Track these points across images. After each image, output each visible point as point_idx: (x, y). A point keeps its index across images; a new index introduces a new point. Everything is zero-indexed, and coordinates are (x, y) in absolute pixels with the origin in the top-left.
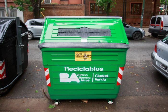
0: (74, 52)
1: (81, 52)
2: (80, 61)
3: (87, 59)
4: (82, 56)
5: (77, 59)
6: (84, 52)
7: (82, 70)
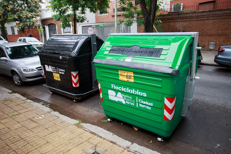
0: (117, 70)
1: (124, 71)
2: (123, 80)
3: (130, 80)
4: (125, 76)
5: (121, 78)
6: (127, 72)
7: (126, 91)
